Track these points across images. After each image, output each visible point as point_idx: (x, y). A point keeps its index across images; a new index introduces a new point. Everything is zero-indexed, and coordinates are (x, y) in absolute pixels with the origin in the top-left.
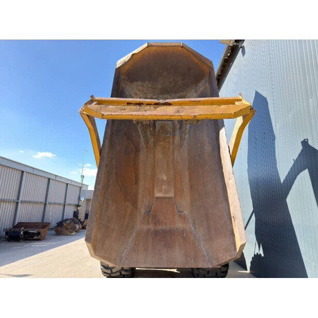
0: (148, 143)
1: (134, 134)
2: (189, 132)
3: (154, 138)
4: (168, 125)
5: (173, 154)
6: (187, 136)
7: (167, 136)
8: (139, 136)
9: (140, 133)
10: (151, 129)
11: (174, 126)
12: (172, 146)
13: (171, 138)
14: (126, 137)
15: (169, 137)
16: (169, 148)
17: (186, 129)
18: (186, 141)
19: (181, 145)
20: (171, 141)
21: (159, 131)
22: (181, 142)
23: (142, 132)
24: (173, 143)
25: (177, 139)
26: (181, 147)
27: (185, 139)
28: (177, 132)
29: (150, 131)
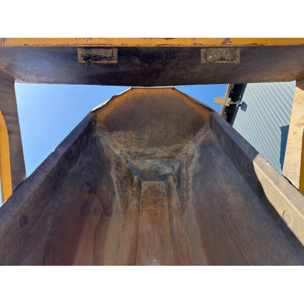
0: (127, 206)
1: (105, 188)
2: (193, 187)
3: (138, 200)
4: (159, 185)
5: (171, 222)
6: (191, 193)
7: (157, 197)
8: (114, 193)
9: (116, 189)
10: (134, 189)
11: (169, 185)
12: (167, 212)
13: (166, 200)
14: (89, 189)
15: (163, 200)
16: (162, 214)
17: (187, 184)
18: (190, 200)
19: (183, 209)
20: (166, 204)
21: (146, 192)
22: (182, 204)
23: (118, 188)
24: (169, 207)
25: (175, 200)
26: (184, 211)
27: (188, 197)
28: (174, 192)
29: (133, 191)
